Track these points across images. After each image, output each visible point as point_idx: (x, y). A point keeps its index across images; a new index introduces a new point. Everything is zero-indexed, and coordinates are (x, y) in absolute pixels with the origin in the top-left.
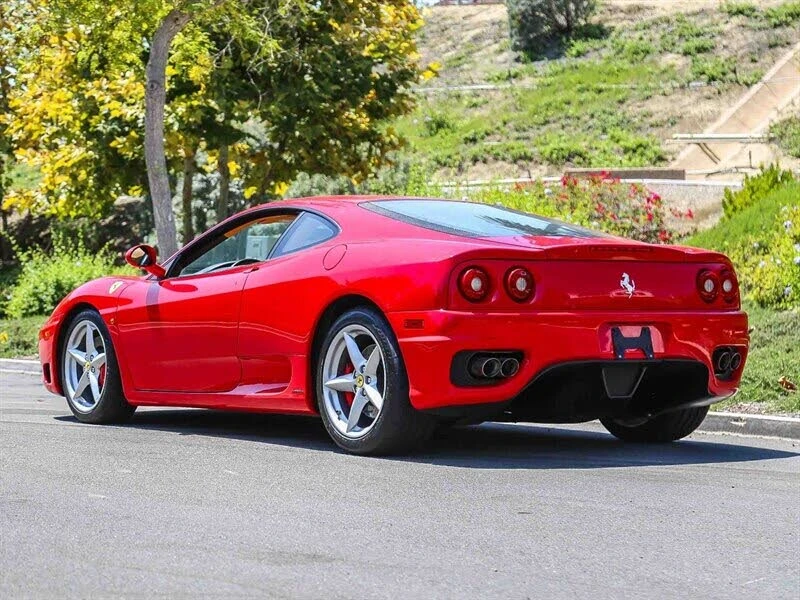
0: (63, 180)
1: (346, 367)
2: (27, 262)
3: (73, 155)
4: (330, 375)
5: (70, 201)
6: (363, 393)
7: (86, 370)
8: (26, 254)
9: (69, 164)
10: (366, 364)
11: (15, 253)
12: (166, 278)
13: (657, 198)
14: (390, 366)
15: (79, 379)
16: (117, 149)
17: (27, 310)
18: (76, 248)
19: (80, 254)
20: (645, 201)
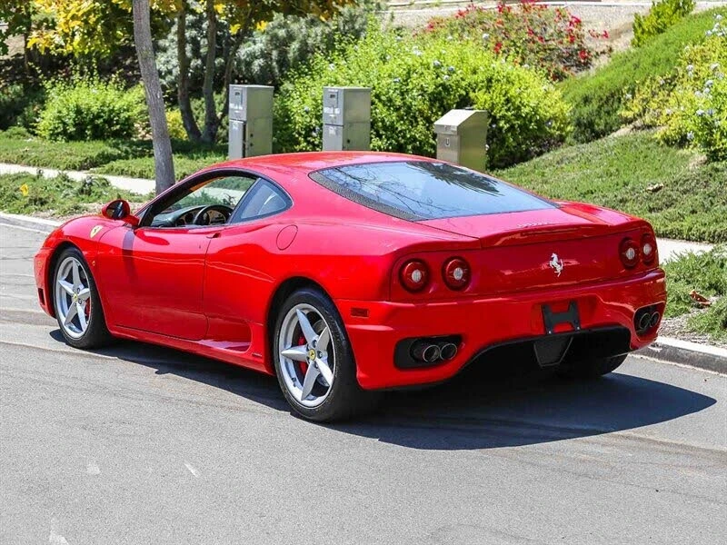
0: (75, 24)
1: (299, 339)
2: (51, 89)
3: (83, 6)
4: (285, 344)
5: (83, 41)
6: (315, 365)
7: (74, 300)
8: (50, 82)
9: (80, 14)
10: (318, 340)
11: (41, 81)
12: (140, 226)
13: (578, 21)
14: (339, 349)
15: (69, 307)
16: (118, 5)
17: (54, 131)
18: (92, 76)
19: (95, 82)
20: (568, 23)
